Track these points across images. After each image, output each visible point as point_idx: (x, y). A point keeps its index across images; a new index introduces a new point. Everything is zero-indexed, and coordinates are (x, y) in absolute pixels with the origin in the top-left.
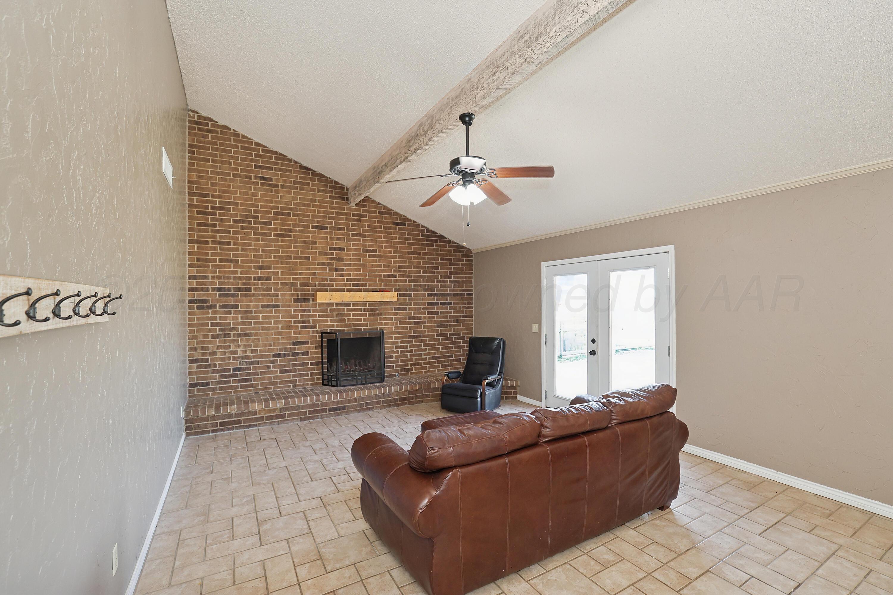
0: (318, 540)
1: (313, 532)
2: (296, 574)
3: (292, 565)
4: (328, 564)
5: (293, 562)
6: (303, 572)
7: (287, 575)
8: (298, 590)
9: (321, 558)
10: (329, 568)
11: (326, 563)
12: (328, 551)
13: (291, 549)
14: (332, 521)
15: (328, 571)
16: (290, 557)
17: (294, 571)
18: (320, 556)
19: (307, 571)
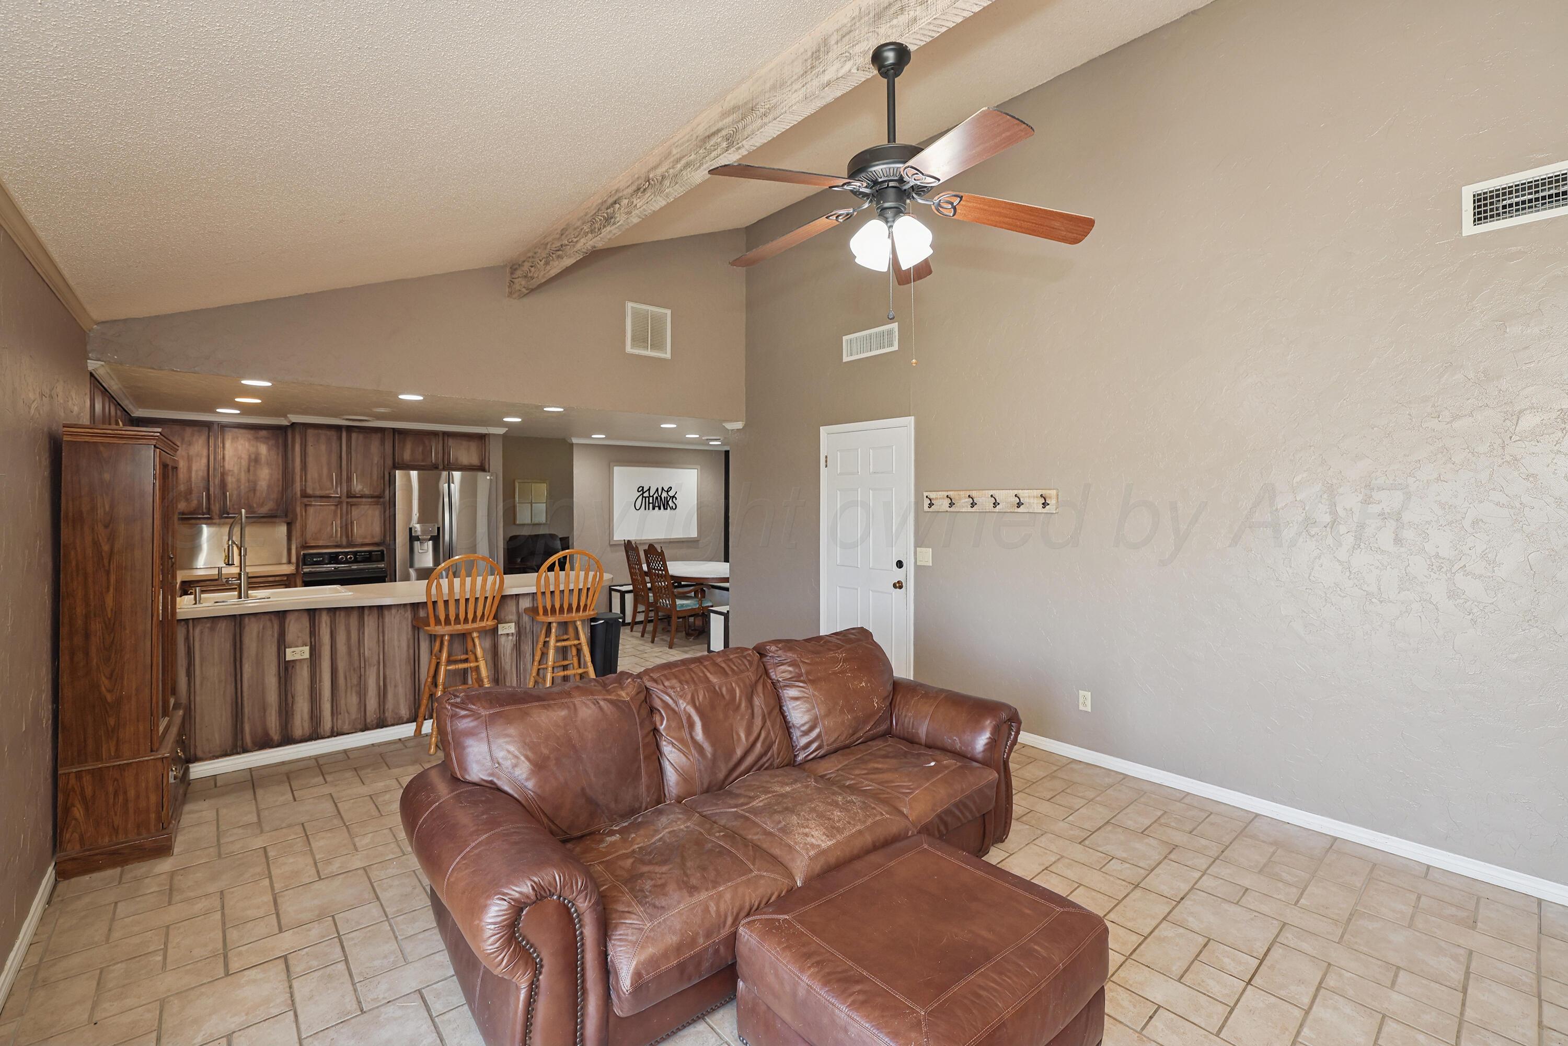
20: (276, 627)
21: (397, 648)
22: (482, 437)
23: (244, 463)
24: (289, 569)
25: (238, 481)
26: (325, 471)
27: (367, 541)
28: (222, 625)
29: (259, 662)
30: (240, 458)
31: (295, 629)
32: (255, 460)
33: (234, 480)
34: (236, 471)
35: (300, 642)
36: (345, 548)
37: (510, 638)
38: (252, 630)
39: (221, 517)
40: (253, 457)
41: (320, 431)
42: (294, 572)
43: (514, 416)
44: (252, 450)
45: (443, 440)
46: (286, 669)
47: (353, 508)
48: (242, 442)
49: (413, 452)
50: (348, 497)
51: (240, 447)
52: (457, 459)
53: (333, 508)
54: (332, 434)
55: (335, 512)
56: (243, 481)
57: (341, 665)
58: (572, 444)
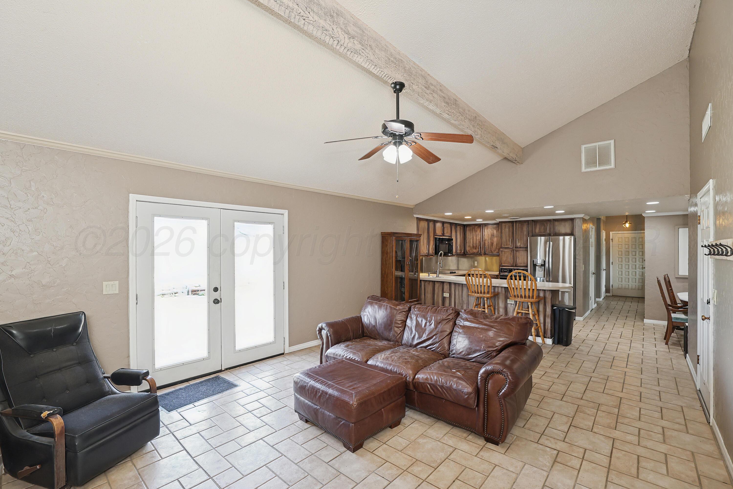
0: (545, 474)
1: (542, 484)
2: (581, 465)
3: (580, 472)
4: (554, 455)
5: (578, 474)
6: (576, 463)
7: (588, 469)
8: (586, 456)
9: (555, 461)
10: (555, 452)
11: (555, 456)
12: (546, 461)
13: (573, 484)
14: (516, 480)
15: (557, 452)
16: (578, 479)
17: (582, 468)
18: (554, 463)
19: (572, 461)
20: (442, 285)
21: (472, 300)
22: (572, 220)
23: (490, 236)
24: (497, 273)
25: (488, 242)
26: (508, 238)
27: (522, 265)
28: (431, 283)
29: (438, 296)
30: (489, 235)
31: (446, 287)
32: (493, 235)
33: (487, 242)
34: (488, 239)
35: (447, 292)
36: (514, 267)
37: (512, 305)
38: (437, 285)
39: (484, 255)
40: (492, 234)
41: (506, 224)
42: (498, 274)
43: (562, 210)
44: (492, 232)
45: (553, 223)
46: (444, 299)
47: (517, 252)
48: (489, 229)
49: (540, 229)
50: (515, 248)
51: (489, 231)
52: (559, 231)
53: (510, 252)
54: (510, 224)
55: (511, 253)
56: (490, 243)
57: (457, 302)
58: (644, 217)
